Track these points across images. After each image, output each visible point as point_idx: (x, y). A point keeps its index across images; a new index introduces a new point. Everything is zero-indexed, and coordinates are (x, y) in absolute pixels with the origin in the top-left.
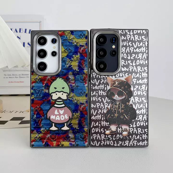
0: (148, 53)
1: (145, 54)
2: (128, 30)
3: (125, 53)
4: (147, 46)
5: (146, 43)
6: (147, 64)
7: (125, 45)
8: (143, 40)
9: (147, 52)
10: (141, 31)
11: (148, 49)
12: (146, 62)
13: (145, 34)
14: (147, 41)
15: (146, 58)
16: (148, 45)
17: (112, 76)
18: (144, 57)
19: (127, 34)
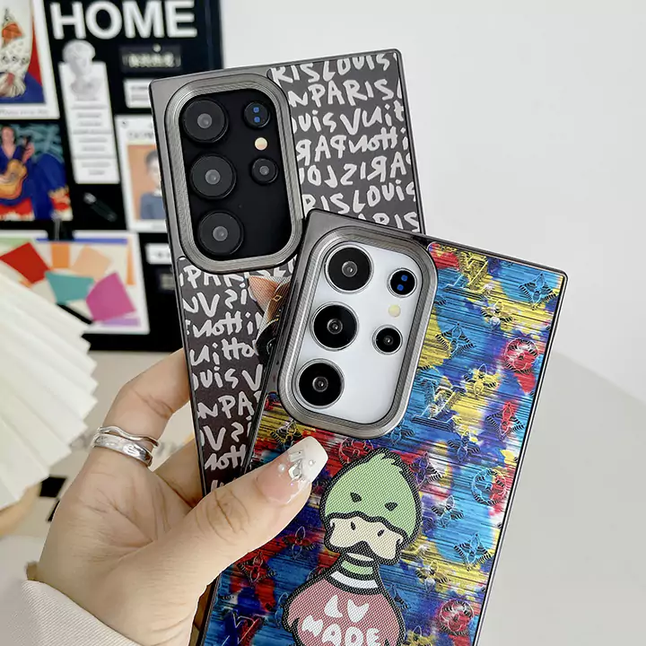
0: (411, 149)
1: (398, 155)
2: (311, 65)
3: (312, 162)
4: (402, 119)
5: (399, 109)
6: (415, 200)
7: (305, 127)
8: (384, 98)
9: (406, 146)
10: (369, 59)
11: (409, 133)
12: (410, 190)
13: (385, 69)
14: (399, 100)
15: (404, 172)
16: (406, 114)
17: (270, 268)
18: (398, 169)
19: (310, 81)
